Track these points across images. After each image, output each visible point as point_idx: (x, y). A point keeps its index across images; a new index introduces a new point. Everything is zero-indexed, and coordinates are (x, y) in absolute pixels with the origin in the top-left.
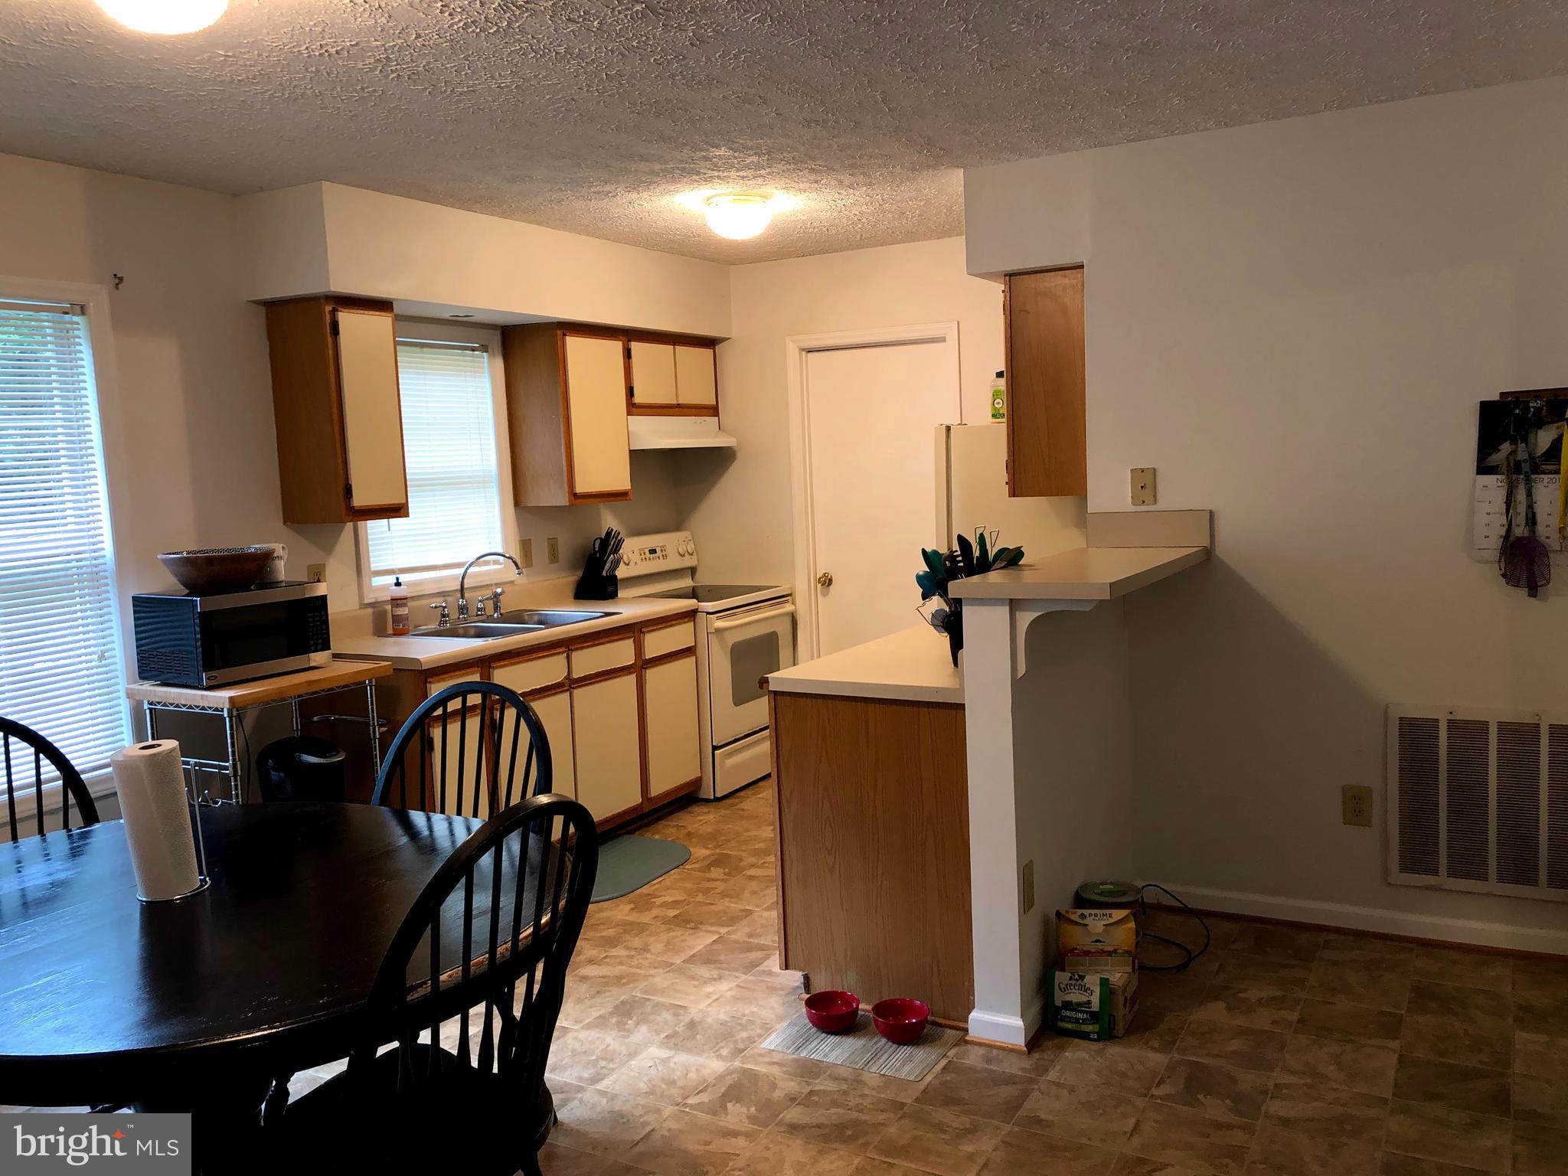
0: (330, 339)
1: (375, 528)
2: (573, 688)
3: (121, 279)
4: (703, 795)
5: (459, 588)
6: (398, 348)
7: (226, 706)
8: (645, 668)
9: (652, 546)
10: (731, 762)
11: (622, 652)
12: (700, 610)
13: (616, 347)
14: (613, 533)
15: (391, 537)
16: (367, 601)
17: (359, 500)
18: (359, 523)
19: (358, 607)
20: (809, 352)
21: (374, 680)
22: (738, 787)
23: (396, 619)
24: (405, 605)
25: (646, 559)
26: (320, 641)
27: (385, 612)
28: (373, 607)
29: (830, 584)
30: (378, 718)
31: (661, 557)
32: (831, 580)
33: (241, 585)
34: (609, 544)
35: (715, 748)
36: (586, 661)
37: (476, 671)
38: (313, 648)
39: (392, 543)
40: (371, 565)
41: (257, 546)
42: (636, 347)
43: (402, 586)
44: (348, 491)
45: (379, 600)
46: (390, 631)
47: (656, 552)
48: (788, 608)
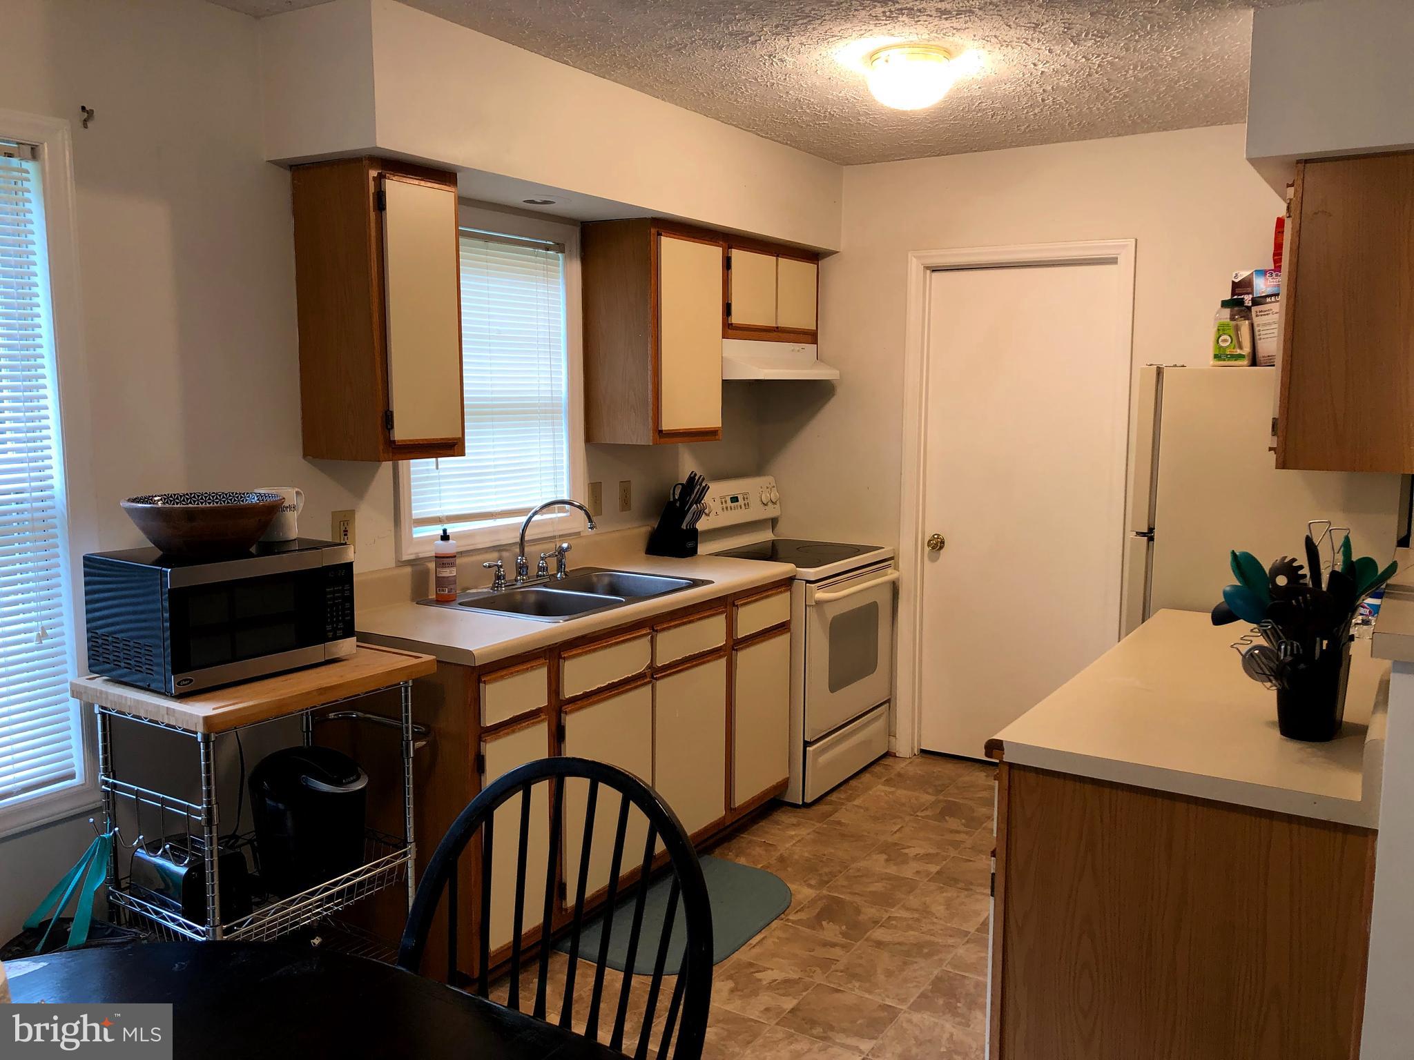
0: (372, 215)
1: (420, 469)
2: (656, 679)
3: (90, 114)
4: (789, 798)
5: (518, 540)
6: (461, 240)
7: (200, 730)
8: (737, 650)
9: (733, 493)
10: (822, 759)
11: (712, 632)
12: (797, 578)
13: (713, 254)
14: (697, 478)
15: (439, 477)
16: (405, 558)
17: (401, 433)
18: (400, 462)
19: (394, 565)
20: (933, 271)
21: (410, 681)
22: (829, 789)
23: (441, 582)
24: (453, 565)
25: (727, 508)
26: (341, 625)
27: (427, 572)
28: (412, 565)
29: (941, 548)
30: (412, 723)
31: (743, 506)
32: (943, 542)
33: (237, 549)
34: (692, 490)
35: (807, 744)
36: (673, 644)
37: (543, 664)
38: (330, 635)
39: (440, 484)
40: (413, 512)
41: (262, 491)
42: (737, 255)
43: (451, 541)
44: (388, 420)
45: (421, 555)
46: (433, 596)
47: (738, 501)
48: (891, 575)
